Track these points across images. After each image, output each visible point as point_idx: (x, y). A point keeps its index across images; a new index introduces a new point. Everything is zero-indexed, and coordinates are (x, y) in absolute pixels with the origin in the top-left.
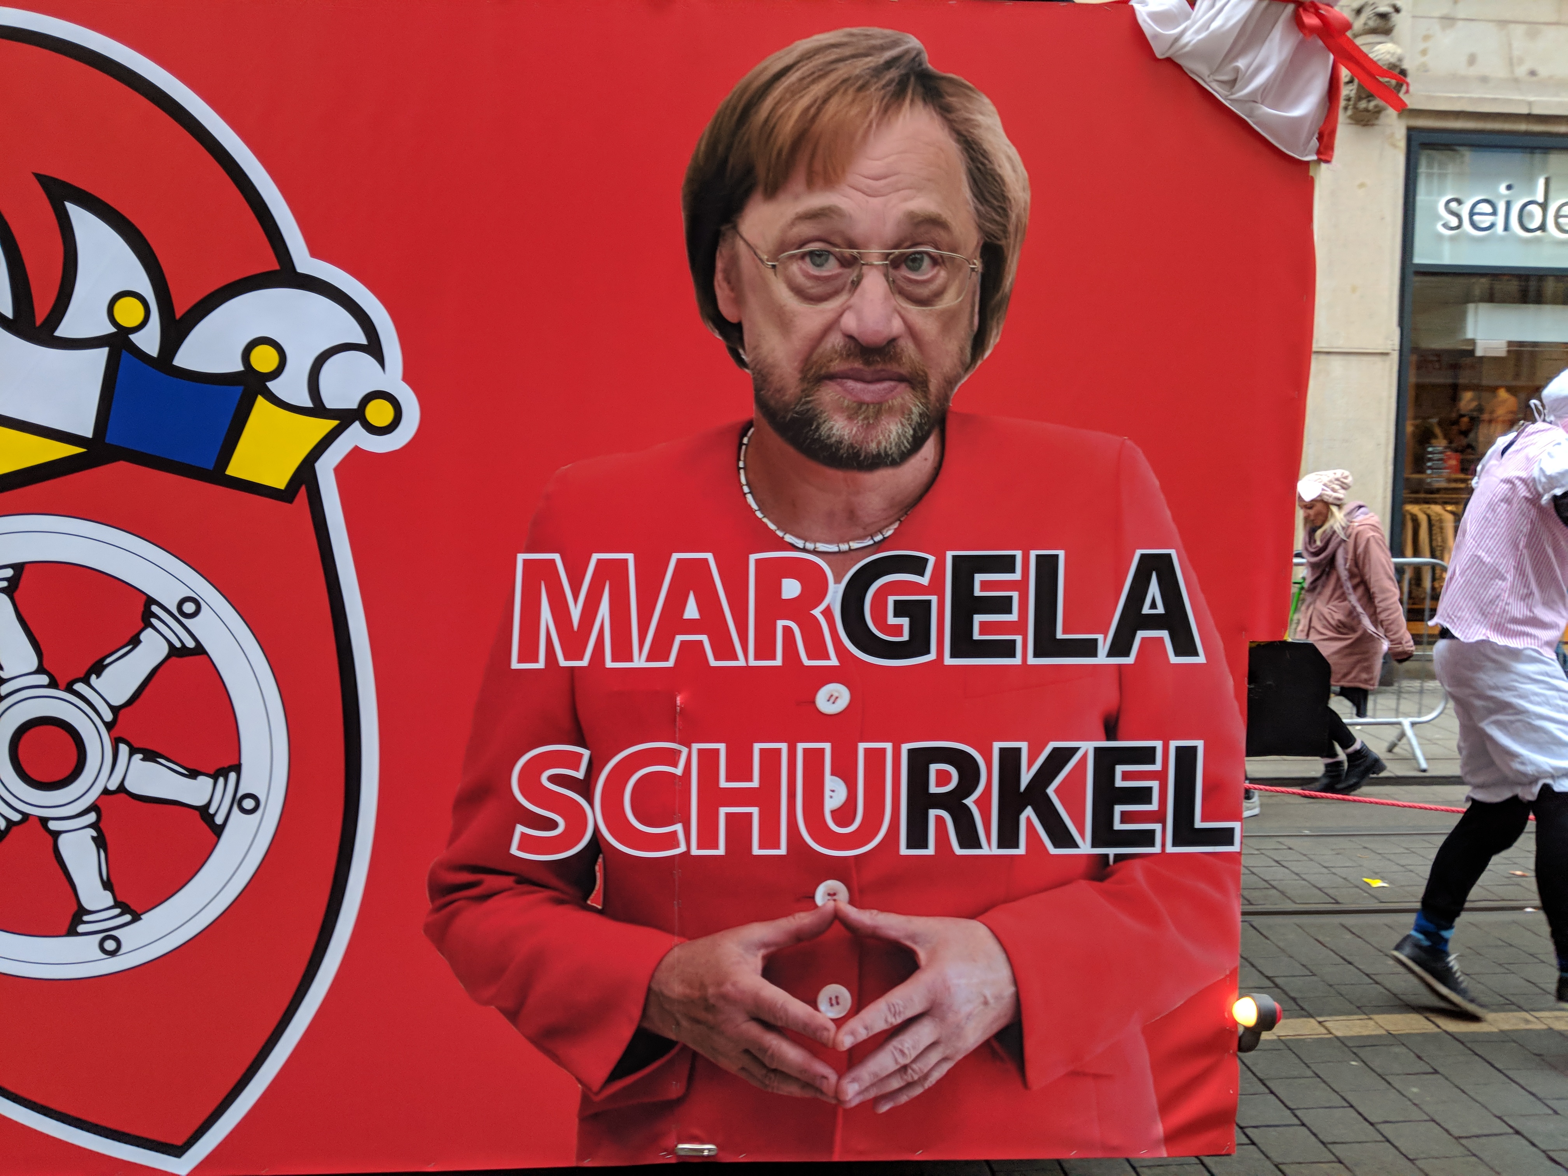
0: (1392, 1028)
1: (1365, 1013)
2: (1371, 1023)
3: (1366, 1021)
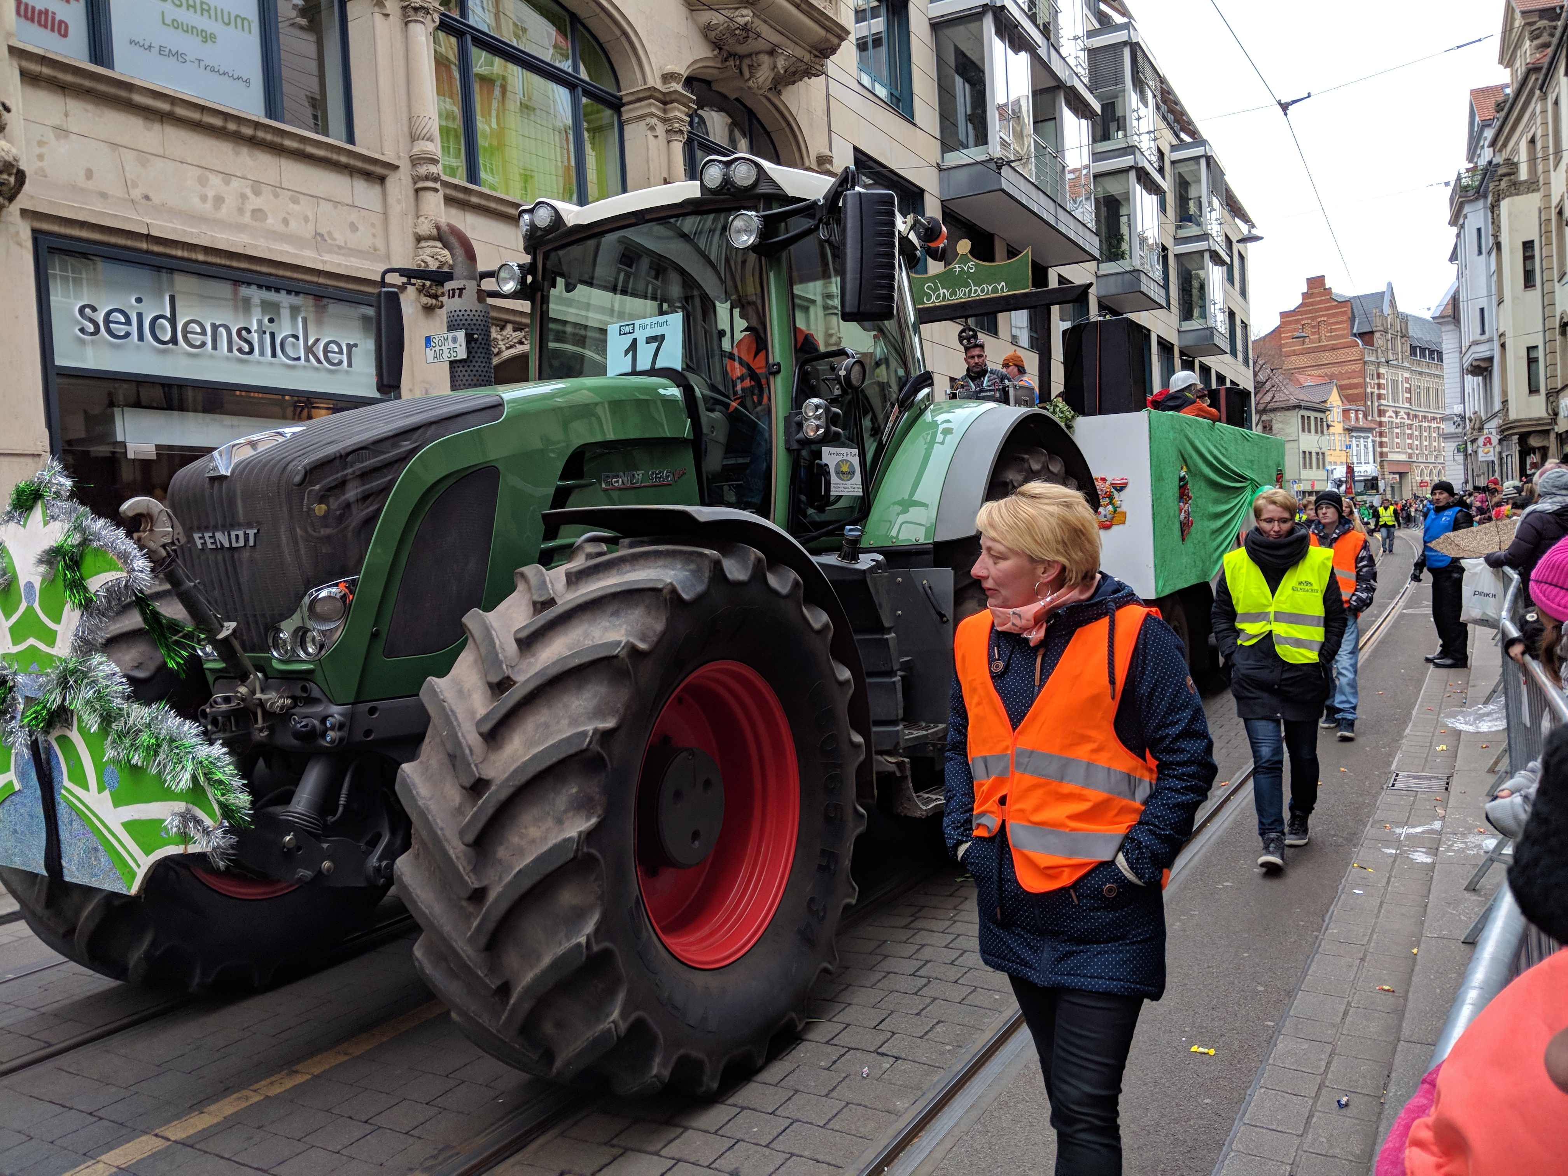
0: (121, 1162)
1: (91, 1159)
2: (101, 1165)
3: (95, 1166)
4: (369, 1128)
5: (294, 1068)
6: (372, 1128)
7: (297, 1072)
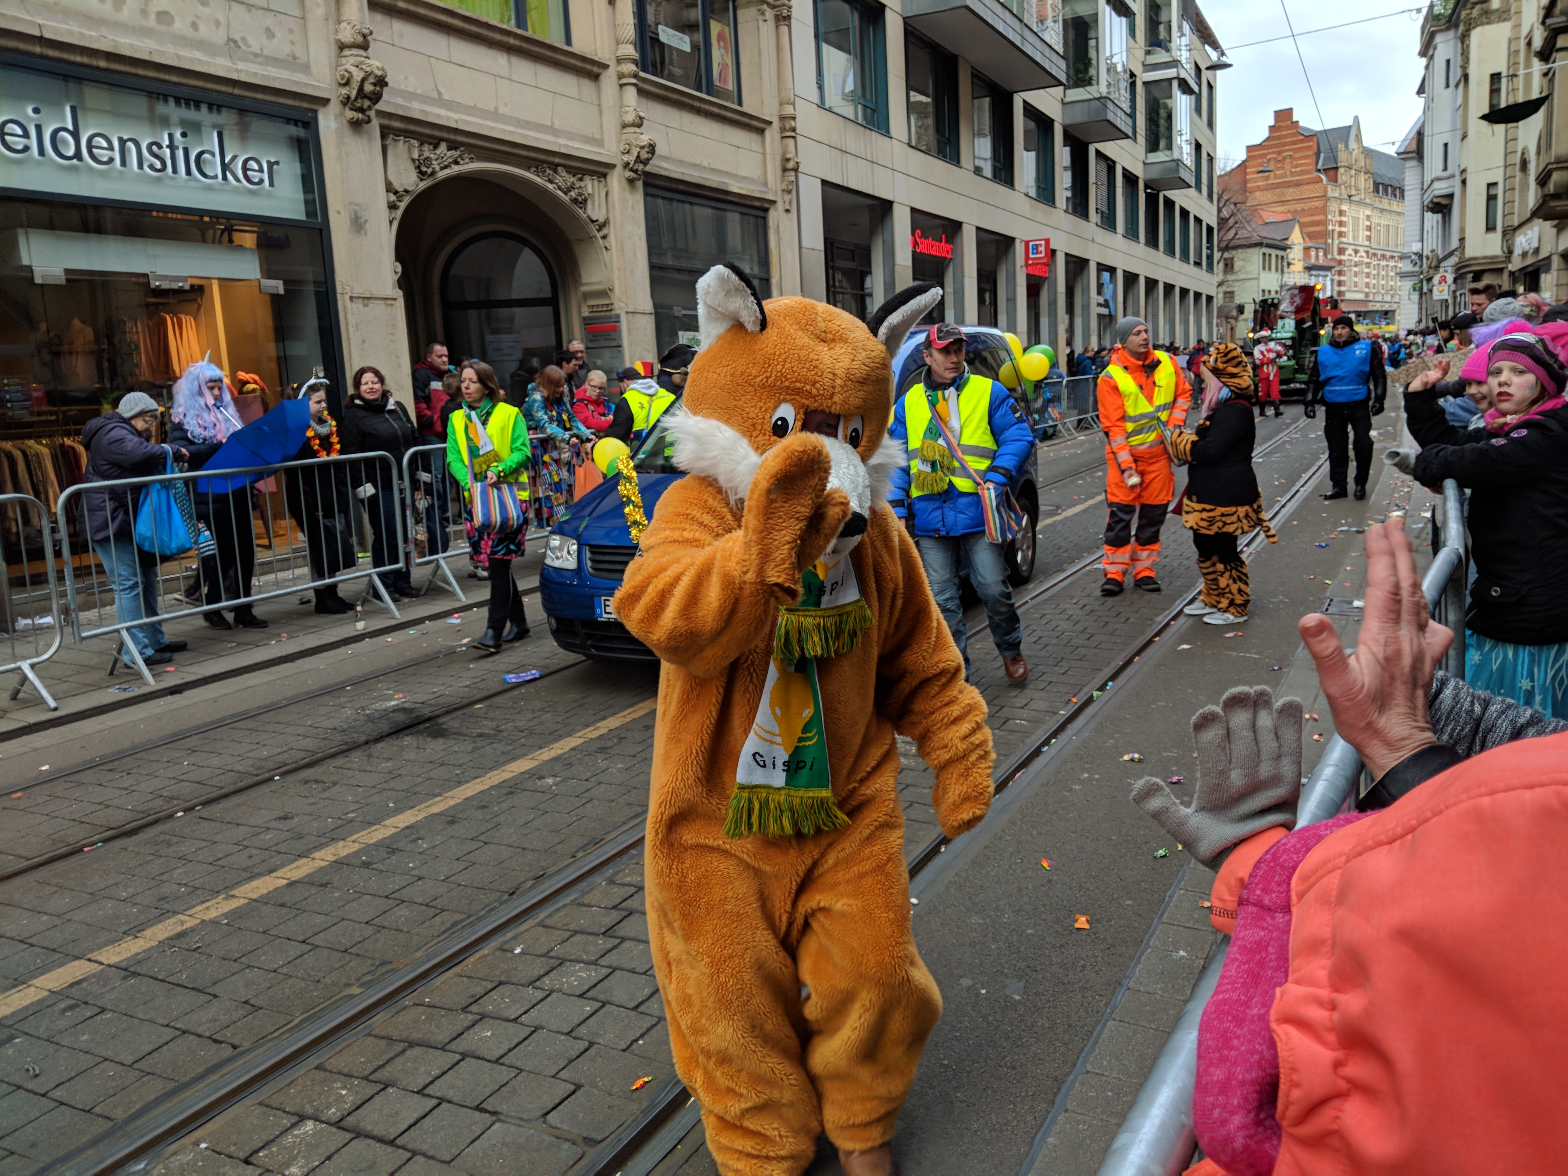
0: (55, 986)
1: (23, 983)
2: (32, 989)
3: (26, 991)
4: (306, 948)
5: (232, 893)
6: (309, 947)
7: (234, 896)
